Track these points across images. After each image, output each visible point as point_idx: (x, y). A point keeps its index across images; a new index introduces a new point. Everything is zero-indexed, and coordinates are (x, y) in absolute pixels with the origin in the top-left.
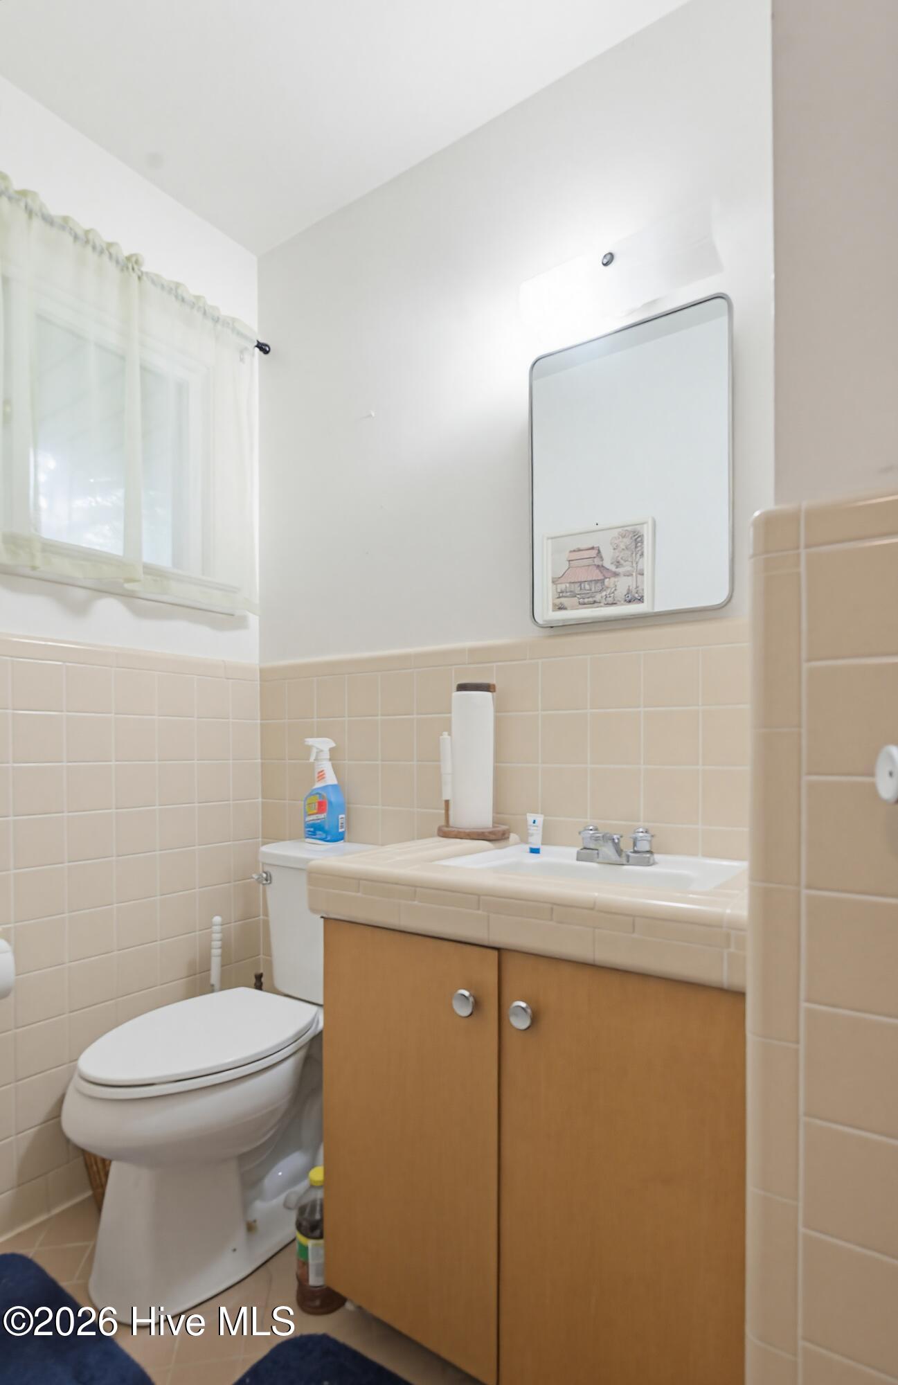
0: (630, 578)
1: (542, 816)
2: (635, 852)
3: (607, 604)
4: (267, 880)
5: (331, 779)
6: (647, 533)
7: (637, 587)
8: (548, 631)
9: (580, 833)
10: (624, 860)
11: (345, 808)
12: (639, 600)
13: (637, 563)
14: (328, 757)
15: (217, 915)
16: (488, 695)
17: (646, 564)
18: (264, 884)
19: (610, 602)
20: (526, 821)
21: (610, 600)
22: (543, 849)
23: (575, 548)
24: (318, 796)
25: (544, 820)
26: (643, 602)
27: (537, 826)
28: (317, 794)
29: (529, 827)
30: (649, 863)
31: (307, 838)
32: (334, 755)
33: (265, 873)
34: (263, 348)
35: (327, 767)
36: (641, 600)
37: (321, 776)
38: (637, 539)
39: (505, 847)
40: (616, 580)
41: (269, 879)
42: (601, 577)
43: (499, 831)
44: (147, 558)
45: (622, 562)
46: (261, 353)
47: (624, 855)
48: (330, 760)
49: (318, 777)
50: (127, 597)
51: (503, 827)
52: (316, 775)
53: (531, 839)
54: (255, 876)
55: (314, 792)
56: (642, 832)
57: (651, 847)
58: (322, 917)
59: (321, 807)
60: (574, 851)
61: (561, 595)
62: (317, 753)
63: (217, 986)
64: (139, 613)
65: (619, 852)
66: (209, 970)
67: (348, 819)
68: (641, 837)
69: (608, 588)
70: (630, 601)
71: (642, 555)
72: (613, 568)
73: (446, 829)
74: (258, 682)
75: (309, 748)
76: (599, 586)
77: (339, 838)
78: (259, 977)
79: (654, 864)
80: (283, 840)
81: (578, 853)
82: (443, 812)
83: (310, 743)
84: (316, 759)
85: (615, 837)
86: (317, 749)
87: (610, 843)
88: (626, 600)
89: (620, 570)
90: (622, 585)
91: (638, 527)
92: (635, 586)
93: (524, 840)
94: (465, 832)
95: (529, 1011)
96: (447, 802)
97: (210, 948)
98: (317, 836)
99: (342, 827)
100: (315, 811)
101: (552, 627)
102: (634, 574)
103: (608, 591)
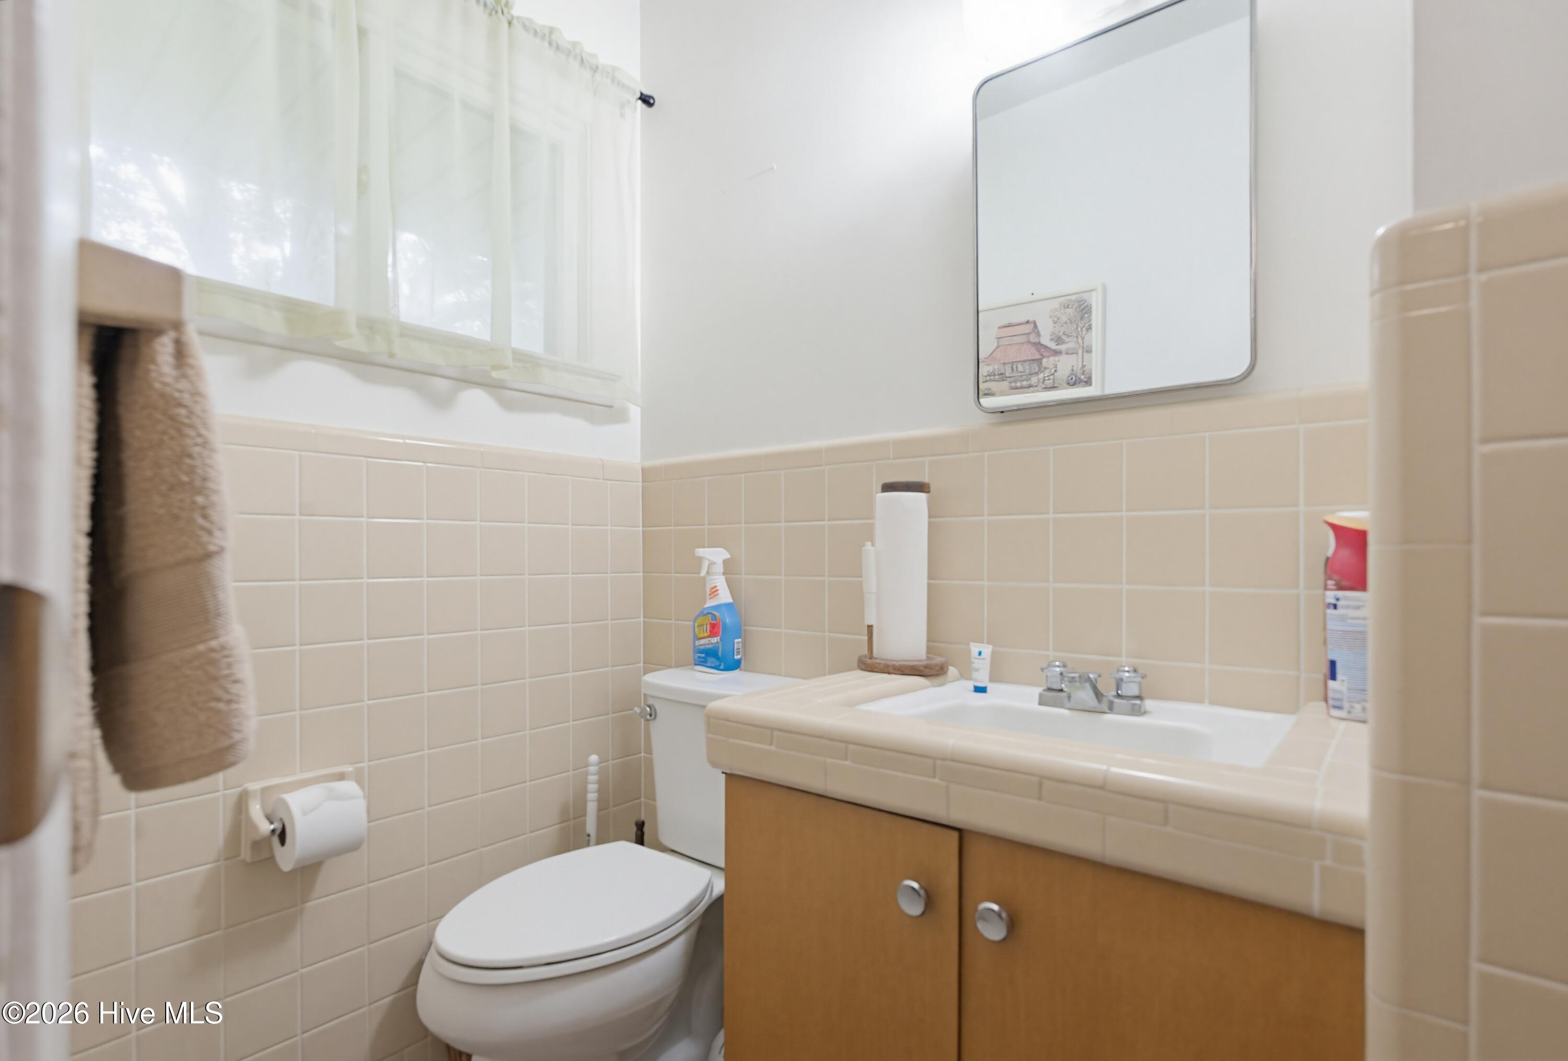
0: (1074, 355)
1: (991, 646)
2: (1119, 696)
3: (1046, 388)
4: (651, 715)
5: (725, 596)
6: (1095, 301)
7: (1083, 366)
8: (997, 417)
9: (1042, 670)
10: (1104, 706)
11: (739, 631)
12: (1085, 382)
13: (1083, 338)
14: (722, 570)
15: (595, 754)
16: (922, 496)
17: (1094, 338)
18: (648, 720)
19: (1050, 386)
20: (969, 651)
21: (1049, 383)
22: (991, 687)
23: (1006, 323)
24: (709, 615)
25: (993, 653)
26: (1091, 385)
27: (984, 659)
28: (709, 613)
29: (973, 660)
30: (1138, 711)
31: (696, 665)
32: (729, 568)
33: (649, 707)
34: (646, 100)
35: (720, 582)
36: (1088, 382)
37: (714, 592)
38: (1083, 310)
39: (942, 685)
40: (1057, 358)
41: (653, 714)
42: (1037, 356)
43: (936, 665)
44: (517, 343)
45: (1064, 337)
46: (644, 106)
47: (1105, 699)
48: (724, 574)
49: (710, 595)
50: (493, 386)
51: (938, 660)
52: (708, 592)
53: (975, 675)
54: (637, 710)
55: (706, 612)
56: (1128, 672)
57: (1140, 690)
58: (723, 773)
59: (714, 629)
60: (1037, 691)
61: (988, 378)
62: (709, 565)
63: (593, 838)
64: (509, 406)
65: (1098, 695)
66: (585, 815)
67: (744, 643)
68: (1128, 677)
69: (1046, 368)
70: (1074, 384)
71: (1089, 328)
72: (1053, 345)
73: (870, 661)
74: (640, 484)
75: (700, 560)
76: (1035, 367)
77: (734, 665)
78: (640, 826)
79: (1145, 713)
80: (671, 667)
81: (1041, 695)
82: (866, 638)
83: (701, 555)
84: (708, 573)
85: (1091, 676)
86: (709, 560)
87: (1088, 685)
88: (1068, 384)
89: (1063, 347)
90: (1065, 365)
91: (1085, 296)
92: (1080, 365)
93: (965, 675)
94: (894, 666)
95: (1004, 915)
96: (870, 627)
97: (585, 792)
98: (709, 664)
99: (738, 653)
100: (706, 634)
101: (1002, 412)
102: (1080, 352)
103: (1047, 373)
